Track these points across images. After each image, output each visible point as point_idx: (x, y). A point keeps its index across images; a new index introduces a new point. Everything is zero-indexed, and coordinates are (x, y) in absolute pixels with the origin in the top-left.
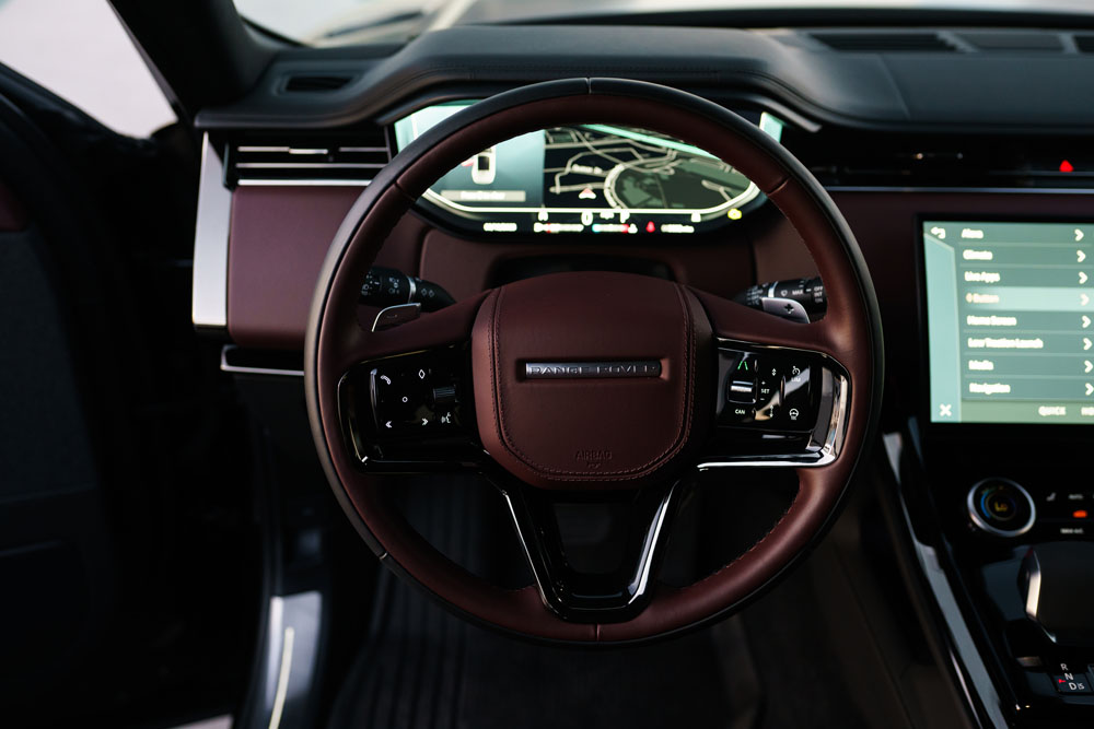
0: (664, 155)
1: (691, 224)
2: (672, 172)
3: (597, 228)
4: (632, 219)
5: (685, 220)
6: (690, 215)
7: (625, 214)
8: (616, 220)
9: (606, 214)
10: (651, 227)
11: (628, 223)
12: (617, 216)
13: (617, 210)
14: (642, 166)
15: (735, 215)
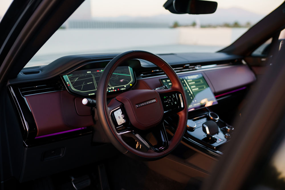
0: (116, 76)
1: (125, 88)
2: (118, 79)
3: (109, 91)
4: (115, 89)
5: (123, 87)
6: (124, 86)
7: (113, 88)
8: (112, 89)
9: (110, 88)
10: (118, 89)
11: (114, 89)
12: (112, 88)
13: (112, 87)
14: (113, 78)
15: (131, 85)
